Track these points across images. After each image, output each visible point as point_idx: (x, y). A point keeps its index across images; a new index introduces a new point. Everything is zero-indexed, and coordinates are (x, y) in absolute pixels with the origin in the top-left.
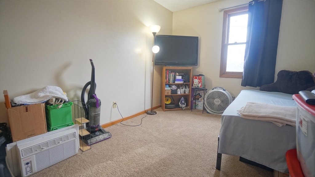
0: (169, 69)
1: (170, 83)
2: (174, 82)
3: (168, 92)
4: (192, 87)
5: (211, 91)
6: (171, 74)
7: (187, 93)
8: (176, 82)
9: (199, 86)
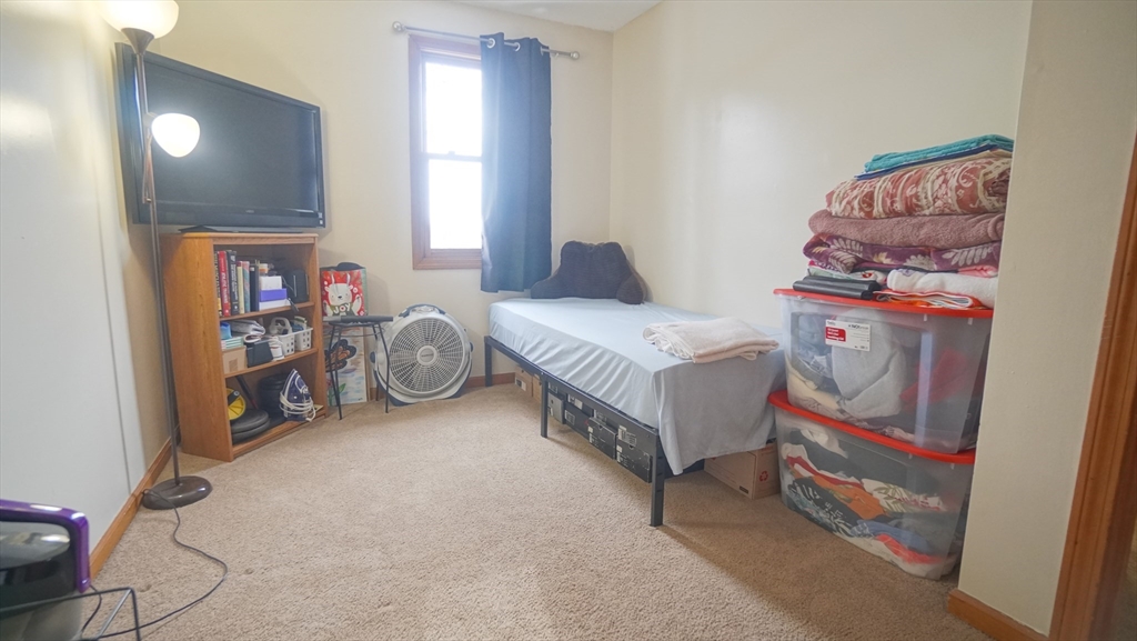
0: (228, 247)
1: (238, 313)
2: (254, 307)
3: (235, 361)
4: (325, 319)
5: (399, 324)
6: (240, 268)
7: (304, 346)
8: (264, 306)
9: (355, 311)
